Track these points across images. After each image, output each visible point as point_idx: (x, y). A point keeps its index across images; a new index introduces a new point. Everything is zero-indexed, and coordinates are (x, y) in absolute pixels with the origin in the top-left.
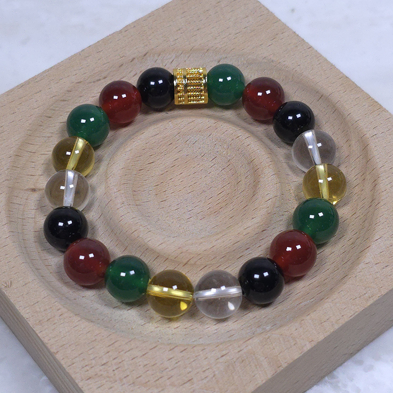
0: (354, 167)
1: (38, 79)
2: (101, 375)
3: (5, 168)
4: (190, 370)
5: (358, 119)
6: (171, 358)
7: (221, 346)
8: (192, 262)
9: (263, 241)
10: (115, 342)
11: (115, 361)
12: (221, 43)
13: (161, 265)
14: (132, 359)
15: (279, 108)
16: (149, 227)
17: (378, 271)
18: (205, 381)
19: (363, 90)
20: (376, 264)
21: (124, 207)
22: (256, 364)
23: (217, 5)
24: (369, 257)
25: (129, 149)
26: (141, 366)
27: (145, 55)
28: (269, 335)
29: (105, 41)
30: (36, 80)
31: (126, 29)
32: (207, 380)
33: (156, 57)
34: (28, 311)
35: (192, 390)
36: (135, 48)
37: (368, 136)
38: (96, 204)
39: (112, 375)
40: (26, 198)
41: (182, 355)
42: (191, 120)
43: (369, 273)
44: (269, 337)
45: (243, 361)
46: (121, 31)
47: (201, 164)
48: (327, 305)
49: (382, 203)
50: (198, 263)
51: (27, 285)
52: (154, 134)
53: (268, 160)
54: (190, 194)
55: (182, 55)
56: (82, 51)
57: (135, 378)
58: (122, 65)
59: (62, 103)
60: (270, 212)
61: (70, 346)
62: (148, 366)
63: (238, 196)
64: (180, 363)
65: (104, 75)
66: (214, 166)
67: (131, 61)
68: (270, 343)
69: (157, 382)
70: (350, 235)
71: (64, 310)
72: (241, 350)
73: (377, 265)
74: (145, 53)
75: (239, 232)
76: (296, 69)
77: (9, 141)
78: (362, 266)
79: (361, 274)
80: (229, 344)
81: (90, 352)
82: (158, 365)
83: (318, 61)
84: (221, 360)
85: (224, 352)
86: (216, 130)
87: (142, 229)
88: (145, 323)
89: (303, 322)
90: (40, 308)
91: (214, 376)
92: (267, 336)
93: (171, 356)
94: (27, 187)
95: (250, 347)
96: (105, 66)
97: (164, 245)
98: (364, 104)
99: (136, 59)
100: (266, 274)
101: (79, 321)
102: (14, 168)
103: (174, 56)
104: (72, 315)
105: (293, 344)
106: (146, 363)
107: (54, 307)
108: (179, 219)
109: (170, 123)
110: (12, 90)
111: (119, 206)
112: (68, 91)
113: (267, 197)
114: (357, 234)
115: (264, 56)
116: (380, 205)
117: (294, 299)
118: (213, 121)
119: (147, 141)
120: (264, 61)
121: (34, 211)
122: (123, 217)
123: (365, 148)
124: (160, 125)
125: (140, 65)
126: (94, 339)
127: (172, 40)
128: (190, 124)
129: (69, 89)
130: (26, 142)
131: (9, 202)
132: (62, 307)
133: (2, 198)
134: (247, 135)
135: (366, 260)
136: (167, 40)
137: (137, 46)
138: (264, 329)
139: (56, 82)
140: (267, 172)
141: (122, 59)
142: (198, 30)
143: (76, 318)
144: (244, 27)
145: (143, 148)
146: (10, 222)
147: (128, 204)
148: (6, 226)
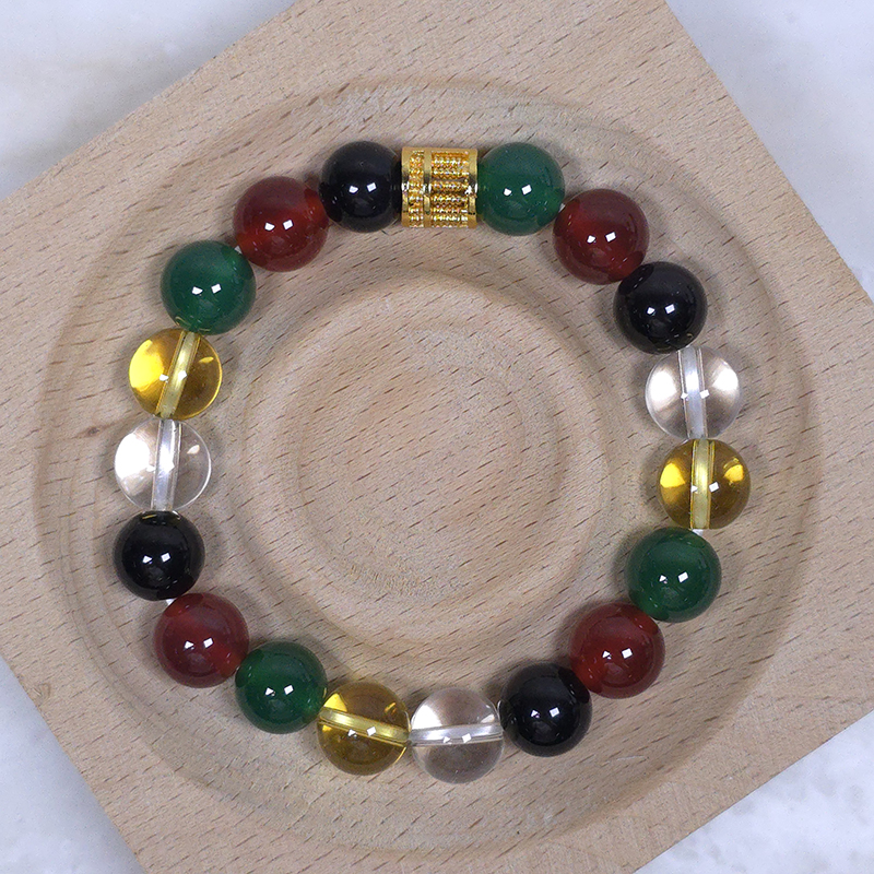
1: (98, 151)
5: (802, 318)
8: (411, 654)
10: (251, 837)
12: (520, 68)
13: (349, 649)
16: (328, 570)
17: (779, 716)
19: (825, 237)
20: (779, 699)
21: (279, 519)
24: (768, 681)
25: (295, 366)
27: (342, 90)
28: (547, 845)
31: (301, 8)
33: (367, 94)
34: (84, 755)
36: (319, 70)
37: (815, 367)
40: (76, 457)
42: (432, 295)
43: (762, 722)
46: (287, 15)
47: (450, 388)
48: (667, 787)
49: (815, 551)
51: (81, 696)
52: (352, 327)
53: (591, 418)
54: (421, 460)
55: (427, 90)
58: (289, 113)
59: (152, 215)
60: (580, 551)
61: (165, 838)
63: (522, 484)
65: (245, 138)
66: (476, 398)
67: (310, 104)
70: (741, 595)
71: (153, 759)
73: (782, 702)
74: (340, 86)
75: (512, 599)
76: (684, 161)
77: (37, 326)
78: (748, 702)
79: (745, 720)
80: (467, 859)
81: (203, 855)
83: (738, 139)
86: (487, 326)
87: (313, 575)
89: (615, 821)
90: (106, 750)
92: (542, 848)
94: (78, 430)
95: (507, 870)
96: (248, 119)
97: (356, 621)
98: (821, 277)
99: (321, 99)
101: (182, 785)
102: (49, 396)
103: (409, 91)
104: (167, 771)
107: (134, 750)
109: (387, 299)
111: (267, 516)
112: (165, 187)
113: (579, 517)
114: (755, 601)
115: (615, 117)
116: (810, 554)
117: (609, 735)
118: (482, 301)
119: (335, 346)
120: (614, 127)
121: (93, 484)
122: (276, 545)
123: (805, 394)
124: (366, 303)
125: (330, 111)
126: (210, 829)
127: (405, 51)
128: (431, 306)
129: (166, 182)
130: (73, 325)
131: (42, 483)
132: (149, 751)
133: (24, 479)
134: (553, 345)
135: (761, 689)
136: (396, 50)
137: (325, 65)
138: (540, 817)
139: (138, 162)
140: (585, 450)
141: (287, 101)
142: (469, 21)
143: (176, 780)
144: (577, 21)
145: (326, 362)
146: (45, 536)
147: (287, 509)
148: (35, 549)
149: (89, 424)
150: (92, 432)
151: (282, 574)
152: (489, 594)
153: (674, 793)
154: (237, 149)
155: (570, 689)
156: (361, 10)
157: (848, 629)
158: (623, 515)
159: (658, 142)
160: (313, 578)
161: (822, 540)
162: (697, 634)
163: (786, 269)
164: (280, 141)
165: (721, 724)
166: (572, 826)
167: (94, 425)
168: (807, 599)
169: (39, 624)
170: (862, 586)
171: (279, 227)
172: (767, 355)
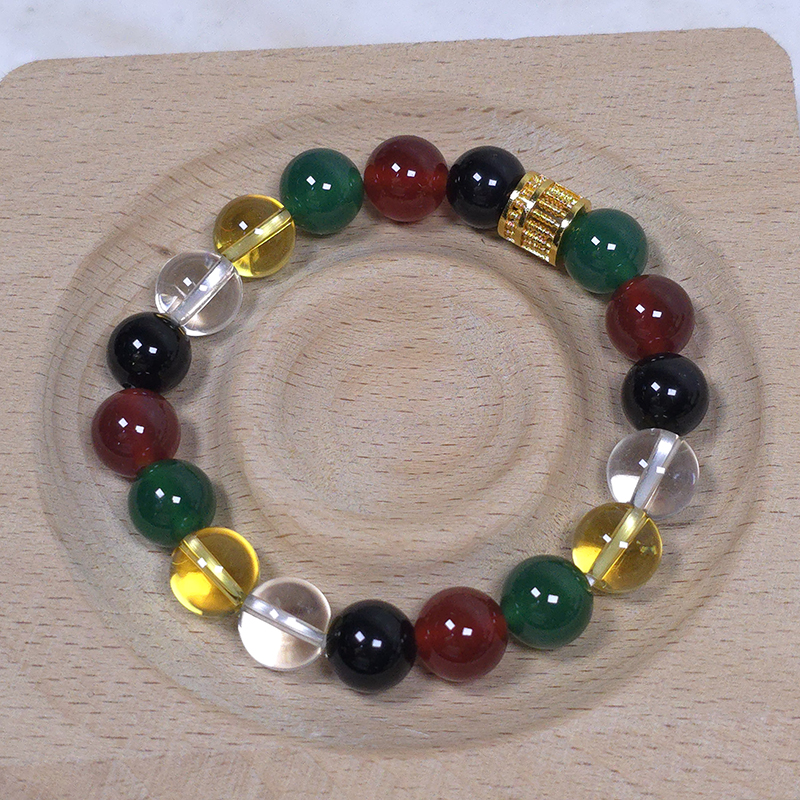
0: (707, 544)
1: (306, 57)
2: (5, 637)
3: (135, 191)
4: (135, 722)
5: (778, 462)
6: (123, 683)
7: (211, 716)
8: (292, 540)
9: (437, 580)
10: (65, 598)
11: (41, 628)
12: (661, 167)
13: (246, 512)
14: (67, 644)
15: (656, 357)
16: (270, 436)
17: (564, 761)
18: (141, 755)
20: (573, 748)
21: (258, 376)
22: (240, 783)
23: (717, 85)
24: (573, 728)
25: (349, 276)
26: (71, 665)
27: (515, 113)
28: (299, 748)
29: (468, 47)
30: (301, 58)
31: (521, 44)
32: (147, 755)
33: (532, 128)
35: (111, 756)
36: (508, 89)
37: (766, 505)
38: (233, 340)
39: (20, 648)
40: (139, 259)
41: (144, 689)
42: (489, 284)
43: (547, 757)
44: (296, 753)
45: (223, 764)
46: (508, 43)
47: (459, 372)
48: (432, 763)
49: (678, 647)
50: (300, 548)
52: (410, 273)
53: (557, 441)
54: (401, 414)
55: (580, 149)
56: (416, 44)
57: (48, 677)
58: (465, 109)
59: (315, 123)
60: (481, 535)
62: (80, 670)
63: (468, 470)
64: (129, 699)
65: (421, 110)
66: (475, 390)
67: (485, 111)
68: (289, 763)
69: (74, 707)
70: (593, 662)
71: (35, 493)
72: (235, 744)
73: (574, 751)
74: (516, 109)
75: (401, 539)
76: (751, 297)
77: (177, 145)
78: (546, 734)
79: (534, 748)
80: (226, 721)
81: (18, 589)
82: (96, 679)
84: (192, 738)
85: (208, 729)
86: (517, 330)
87: (256, 432)
88: (155, 591)
89: (370, 764)
91: (161, 757)
92: (293, 749)
93: (126, 680)
94: (154, 242)
95: (252, 749)
96: (432, 94)
97: (265, 484)
99: (495, 112)
100: (377, 644)
101: (42, 526)
102: (151, 198)
103: (566, 143)
104: (38, 508)
105: (323, 790)
106: (81, 663)
107: (25, 479)
108: (346, 448)
109: (451, 269)
110: (248, 53)
111: (252, 368)
112: (338, 107)
113: (497, 508)
114: (604, 670)
115: (715, 238)
116: (673, 647)
117: (411, 711)
118: (525, 309)
119: (389, 280)
120: (710, 246)
121: (138, 289)
122: (243, 393)
123: (745, 524)
124: (434, 262)
125: (497, 127)
126: (39, 571)
127: (581, 111)
128: (482, 292)
129: (341, 104)
130: (205, 163)
131: (100, 254)
132: (35, 485)
133: (90, 241)
134: (560, 372)
135: (563, 731)
136: (574, 107)
137: (514, 89)
138: (310, 731)
139: (331, 79)
140: (535, 462)
141: (470, 97)
142: (642, 116)
143: (41, 519)
144: (727, 159)
145: (374, 288)
146: (74, 290)
147: (270, 373)
148: (61, 293)
149: (166, 245)
150: (165, 252)
151: (232, 418)
152: (385, 526)
153: (434, 771)
154: (409, 115)
155: (402, 637)
156: (565, 68)
157: (668, 726)
158: (537, 540)
159: (739, 273)
160: (255, 434)
161: (690, 642)
162: (539, 676)
163: (786, 418)
164: (446, 130)
165: (510, 740)
166: (331, 748)
167: (169, 248)
168: (648, 680)
169: (24, 347)
170: (702, 698)
171: (403, 171)
172: (733, 485)
